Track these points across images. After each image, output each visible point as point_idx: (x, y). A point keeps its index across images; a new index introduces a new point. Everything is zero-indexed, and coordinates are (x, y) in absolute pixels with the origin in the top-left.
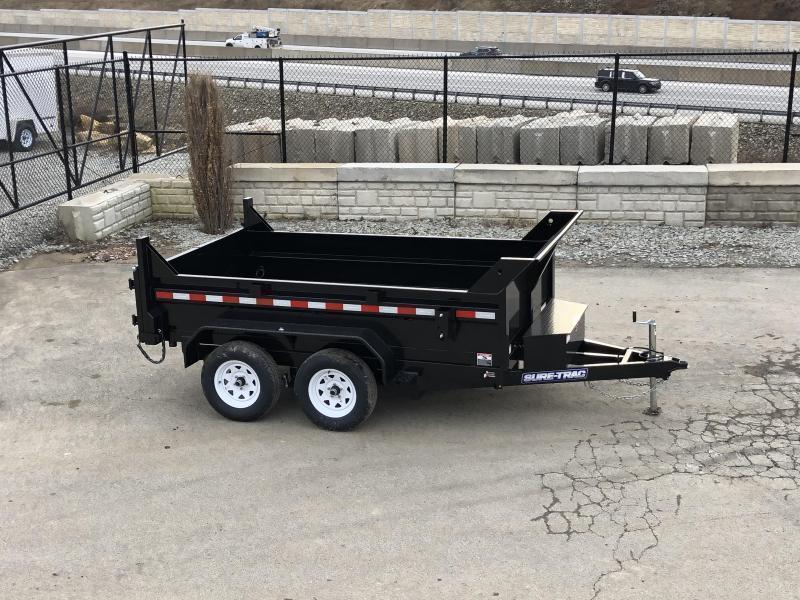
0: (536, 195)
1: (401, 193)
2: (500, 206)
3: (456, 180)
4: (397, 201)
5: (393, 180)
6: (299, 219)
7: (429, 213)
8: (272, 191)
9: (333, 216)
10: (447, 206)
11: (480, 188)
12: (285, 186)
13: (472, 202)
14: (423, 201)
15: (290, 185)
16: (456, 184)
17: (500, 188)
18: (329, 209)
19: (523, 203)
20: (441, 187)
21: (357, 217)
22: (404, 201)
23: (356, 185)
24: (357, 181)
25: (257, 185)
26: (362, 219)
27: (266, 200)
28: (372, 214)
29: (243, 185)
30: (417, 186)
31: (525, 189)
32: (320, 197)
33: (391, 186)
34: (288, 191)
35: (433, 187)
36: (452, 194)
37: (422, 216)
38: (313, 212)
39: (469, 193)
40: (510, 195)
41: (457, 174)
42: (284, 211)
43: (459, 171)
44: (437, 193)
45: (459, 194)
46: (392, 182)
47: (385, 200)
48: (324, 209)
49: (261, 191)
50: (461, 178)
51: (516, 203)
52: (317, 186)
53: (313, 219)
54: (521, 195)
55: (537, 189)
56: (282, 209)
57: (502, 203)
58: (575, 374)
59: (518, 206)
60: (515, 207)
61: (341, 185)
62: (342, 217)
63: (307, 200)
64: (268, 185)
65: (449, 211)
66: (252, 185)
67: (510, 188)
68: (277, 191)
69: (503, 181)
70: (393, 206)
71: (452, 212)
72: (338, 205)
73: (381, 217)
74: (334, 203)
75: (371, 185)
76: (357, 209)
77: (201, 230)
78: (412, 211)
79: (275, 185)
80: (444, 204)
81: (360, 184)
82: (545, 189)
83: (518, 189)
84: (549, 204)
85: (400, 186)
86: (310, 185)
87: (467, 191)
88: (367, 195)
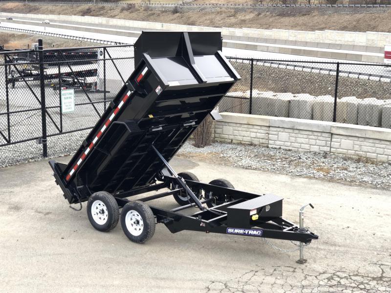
0: (377, 145)
1: (302, 136)
2: (355, 149)
3: (332, 132)
4: (299, 140)
5: (298, 128)
6: (249, 145)
7: (315, 149)
8: (236, 128)
9: (266, 145)
10: (326, 146)
11: (345, 138)
12: (243, 126)
13: (340, 145)
14: (313, 142)
15: (246, 126)
16: (332, 134)
17: (356, 139)
18: (264, 141)
19: (369, 149)
20: (324, 135)
21: (278, 147)
22: (303, 140)
23: (278, 129)
24: (279, 127)
25: (230, 124)
26: (280, 148)
27: (233, 133)
28: (285, 146)
29: (223, 123)
30: (310, 133)
31: (371, 141)
32: (260, 134)
33: (297, 131)
34: (244, 129)
35: (319, 134)
36: (329, 139)
37: (312, 150)
38: (256, 142)
39: (339, 140)
40: (362, 143)
41: (332, 128)
42: (241, 140)
43: (334, 127)
44: (321, 138)
45: (333, 140)
46: (297, 129)
47: (293, 139)
48: (261, 141)
49: (231, 128)
50: (334, 131)
51: (365, 148)
52: (259, 127)
53: (255, 145)
54: (368, 144)
55: (377, 142)
56: (240, 138)
57: (357, 148)
58: (255, 233)
59: (366, 150)
60: (364, 150)
61: (271, 128)
62: (270, 146)
63: (253, 135)
64: (234, 125)
65: (327, 149)
66: (227, 124)
67: (362, 139)
68: (239, 129)
69: (357, 135)
70: (297, 143)
71: (329, 150)
72: (268, 139)
73: (290, 148)
74: (267, 138)
75: (286, 130)
76: (278, 143)
77: (193, 145)
78: (307, 146)
79: (238, 125)
80: (324, 144)
81: (280, 129)
82: (383, 142)
83: (367, 140)
84: (384, 152)
85: (302, 132)
86: (255, 127)
87: (338, 138)
88: (284, 135)
